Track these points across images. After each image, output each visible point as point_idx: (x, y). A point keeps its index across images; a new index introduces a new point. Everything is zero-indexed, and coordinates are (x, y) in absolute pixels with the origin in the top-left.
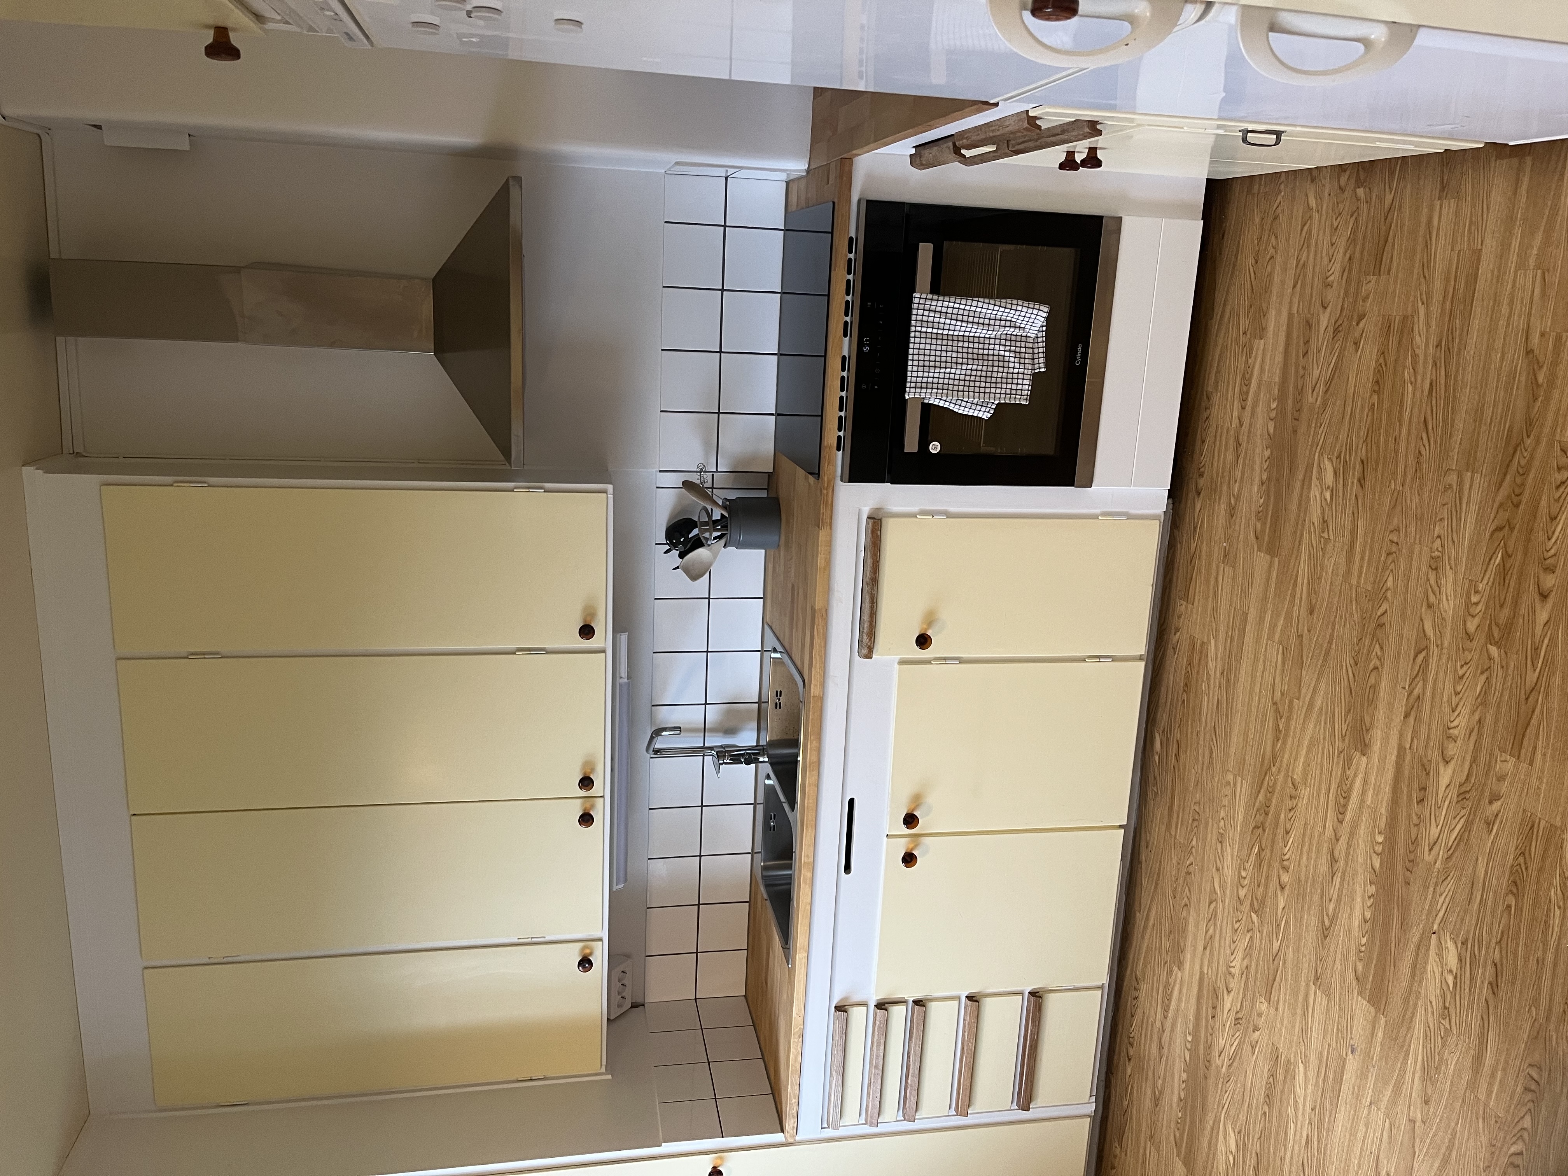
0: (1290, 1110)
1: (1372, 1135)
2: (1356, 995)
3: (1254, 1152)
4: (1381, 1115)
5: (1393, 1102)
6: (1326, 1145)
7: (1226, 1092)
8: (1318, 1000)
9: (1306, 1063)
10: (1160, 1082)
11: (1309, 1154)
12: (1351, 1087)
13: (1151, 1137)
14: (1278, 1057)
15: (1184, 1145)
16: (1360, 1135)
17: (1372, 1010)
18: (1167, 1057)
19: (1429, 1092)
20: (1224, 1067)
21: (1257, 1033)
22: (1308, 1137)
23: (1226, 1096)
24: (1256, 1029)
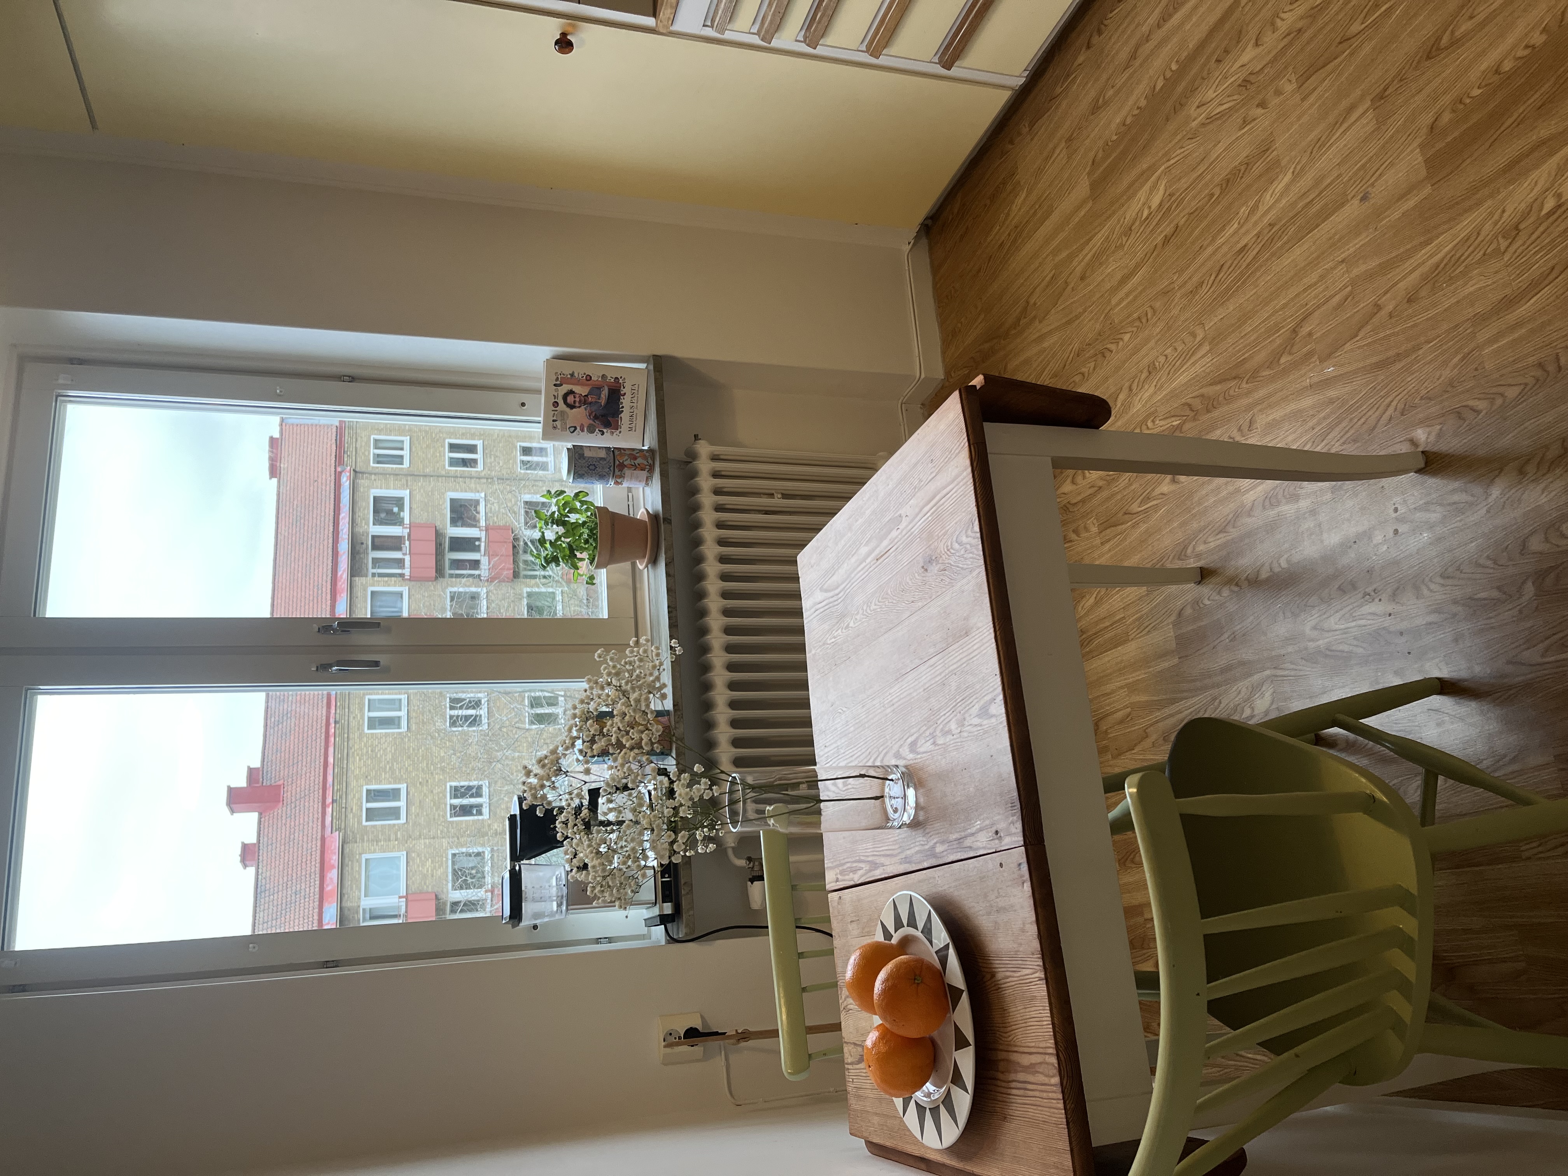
0: (1244, 211)
1: (1321, 289)
2: (1415, 144)
3: (1175, 222)
4: (1346, 279)
5: (1370, 276)
6: (1261, 266)
7: (1182, 147)
8: (1364, 121)
9: (1296, 177)
10: (1111, 92)
11: (1236, 262)
12: (1333, 231)
13: (1070, 140)
14: (1267, 150)
15: (1101, 169)
16: (1307, 281)
17: (1423, 173)
18: (1135, 72)
19: (1423, 293)
20: (1196, 122)
21: (1260, 111)
22: (1245, 246)
23: (1178, 152)
24: (1262, 105)
